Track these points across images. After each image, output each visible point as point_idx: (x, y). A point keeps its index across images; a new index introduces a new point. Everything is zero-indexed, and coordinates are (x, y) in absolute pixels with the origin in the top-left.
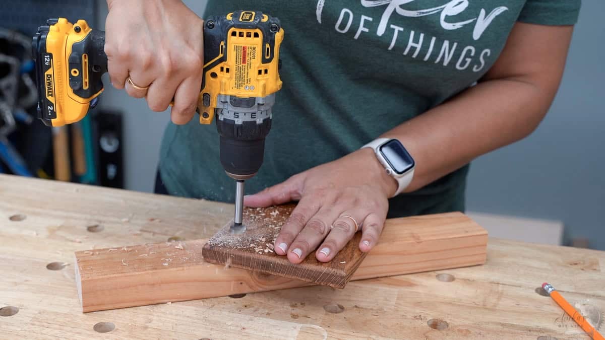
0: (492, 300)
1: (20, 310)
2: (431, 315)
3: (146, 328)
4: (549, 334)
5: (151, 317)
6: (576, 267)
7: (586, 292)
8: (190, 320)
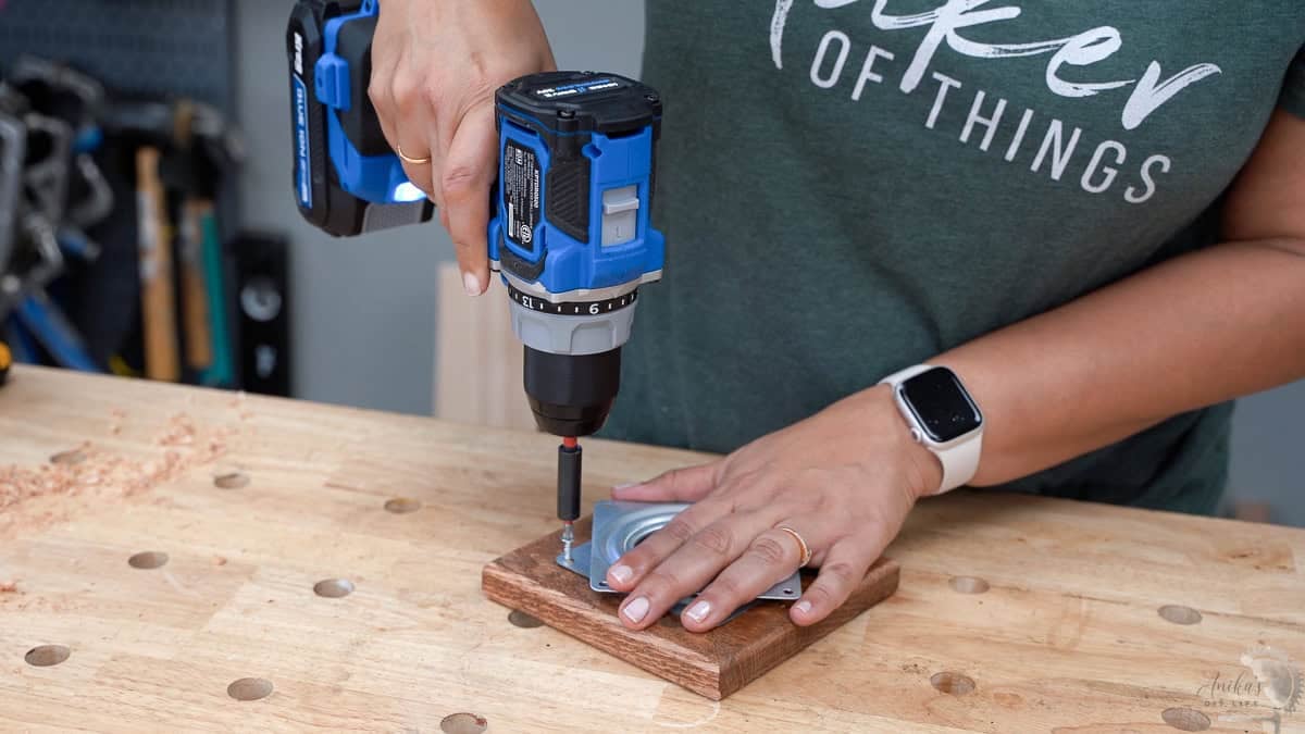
0: (1068, 632)
1: (73, 654)
2: (938, 664)
3: (337, 691)
4: (1186, 702)
5: (348, 668)
6: (1242, 561)
7: (1265, 615)
8: (429, 673)
